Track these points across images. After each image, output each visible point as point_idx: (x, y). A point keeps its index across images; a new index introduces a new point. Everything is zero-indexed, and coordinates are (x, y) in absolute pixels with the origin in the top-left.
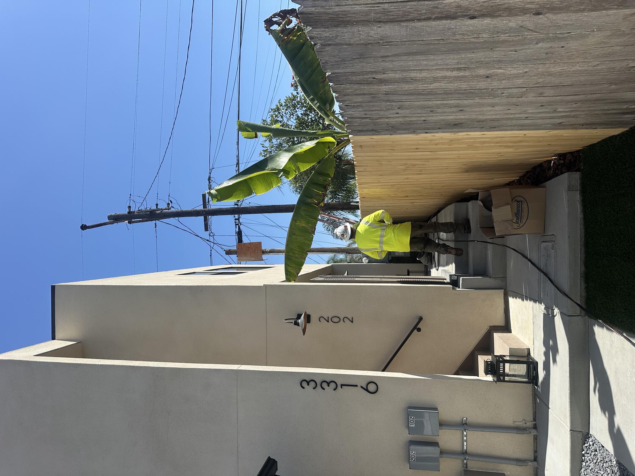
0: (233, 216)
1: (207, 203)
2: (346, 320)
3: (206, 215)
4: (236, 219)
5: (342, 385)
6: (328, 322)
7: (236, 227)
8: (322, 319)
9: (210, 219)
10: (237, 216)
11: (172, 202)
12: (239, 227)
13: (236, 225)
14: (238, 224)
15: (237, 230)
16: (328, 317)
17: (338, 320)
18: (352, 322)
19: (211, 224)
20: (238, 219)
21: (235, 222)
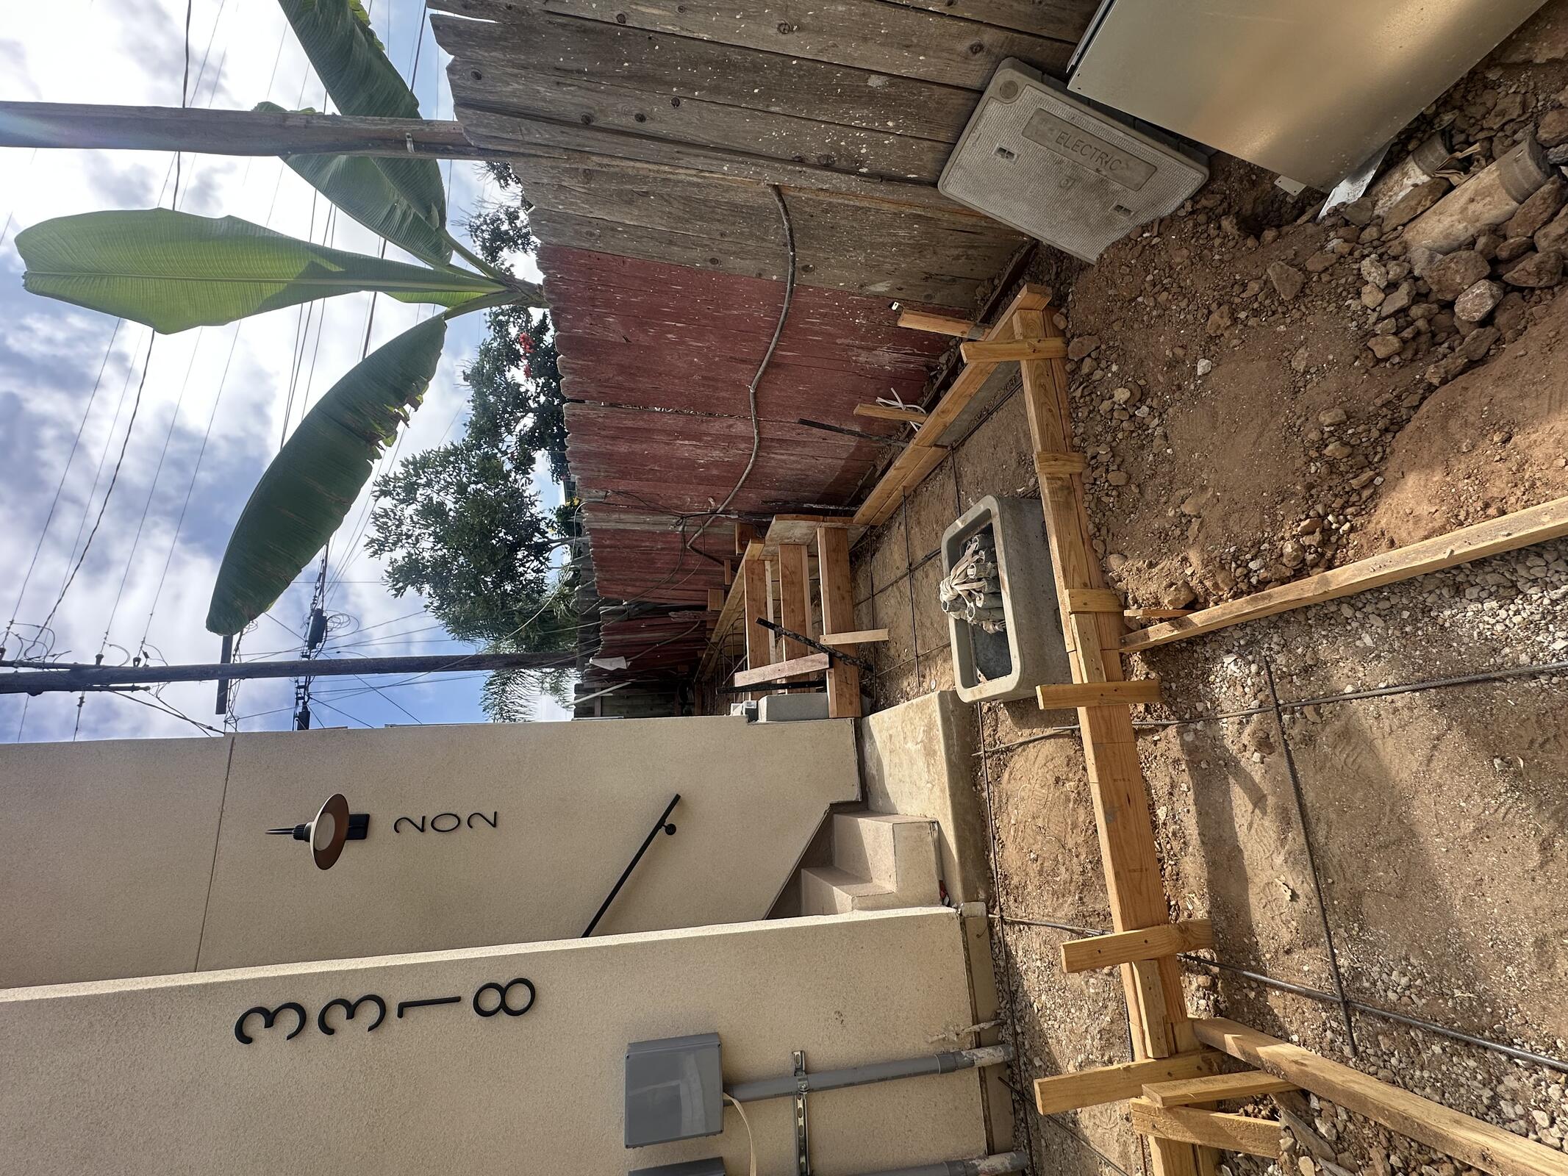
0: (293, 679)
1: (233, 652)
2: (477, 822)
3: (225, 678)
4: (299, 687)
5: (403, 1008)
6: (422, 830)
7: (297, 704)
8: (405, 826)
9: (234, 687)
10: (302, 679)
11: (146, 656)
12: (305, 703)
13: (298, 699)
14: (303, 698)
15: (300, 709)
16: (424, 818)
17: (454, 822)
18: (494, 825)
19: (234, 697)
20: (306, 688)
21: (297, 694)
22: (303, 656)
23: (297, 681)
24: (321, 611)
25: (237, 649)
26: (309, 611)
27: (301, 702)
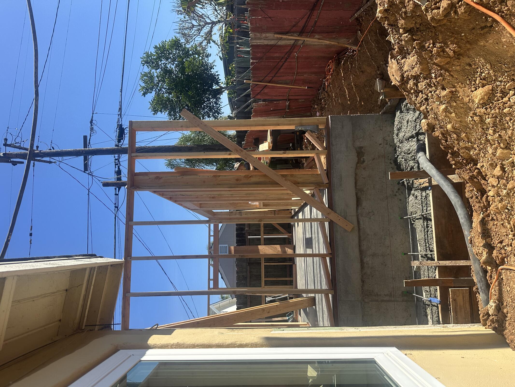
0: (113, 156)
3: (86, 155)
4: (116, 160)
7: (116, 167)
9: (90, 159)
10: (117, 155)
11: (53, 148)
13: (116, 165)
14: (117, 164)
15: (117, 169)
19: (91, 164)
20: (118, 160)
21: (115, 162)
22: (116, 146)
23: (115, 157)
24: (121, 125)
25: (89, 143)
26: (117, 125)
27: (117, 166)
